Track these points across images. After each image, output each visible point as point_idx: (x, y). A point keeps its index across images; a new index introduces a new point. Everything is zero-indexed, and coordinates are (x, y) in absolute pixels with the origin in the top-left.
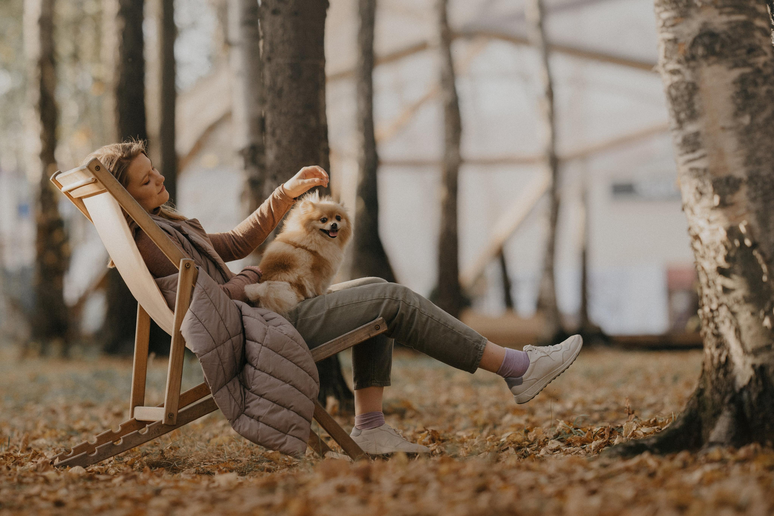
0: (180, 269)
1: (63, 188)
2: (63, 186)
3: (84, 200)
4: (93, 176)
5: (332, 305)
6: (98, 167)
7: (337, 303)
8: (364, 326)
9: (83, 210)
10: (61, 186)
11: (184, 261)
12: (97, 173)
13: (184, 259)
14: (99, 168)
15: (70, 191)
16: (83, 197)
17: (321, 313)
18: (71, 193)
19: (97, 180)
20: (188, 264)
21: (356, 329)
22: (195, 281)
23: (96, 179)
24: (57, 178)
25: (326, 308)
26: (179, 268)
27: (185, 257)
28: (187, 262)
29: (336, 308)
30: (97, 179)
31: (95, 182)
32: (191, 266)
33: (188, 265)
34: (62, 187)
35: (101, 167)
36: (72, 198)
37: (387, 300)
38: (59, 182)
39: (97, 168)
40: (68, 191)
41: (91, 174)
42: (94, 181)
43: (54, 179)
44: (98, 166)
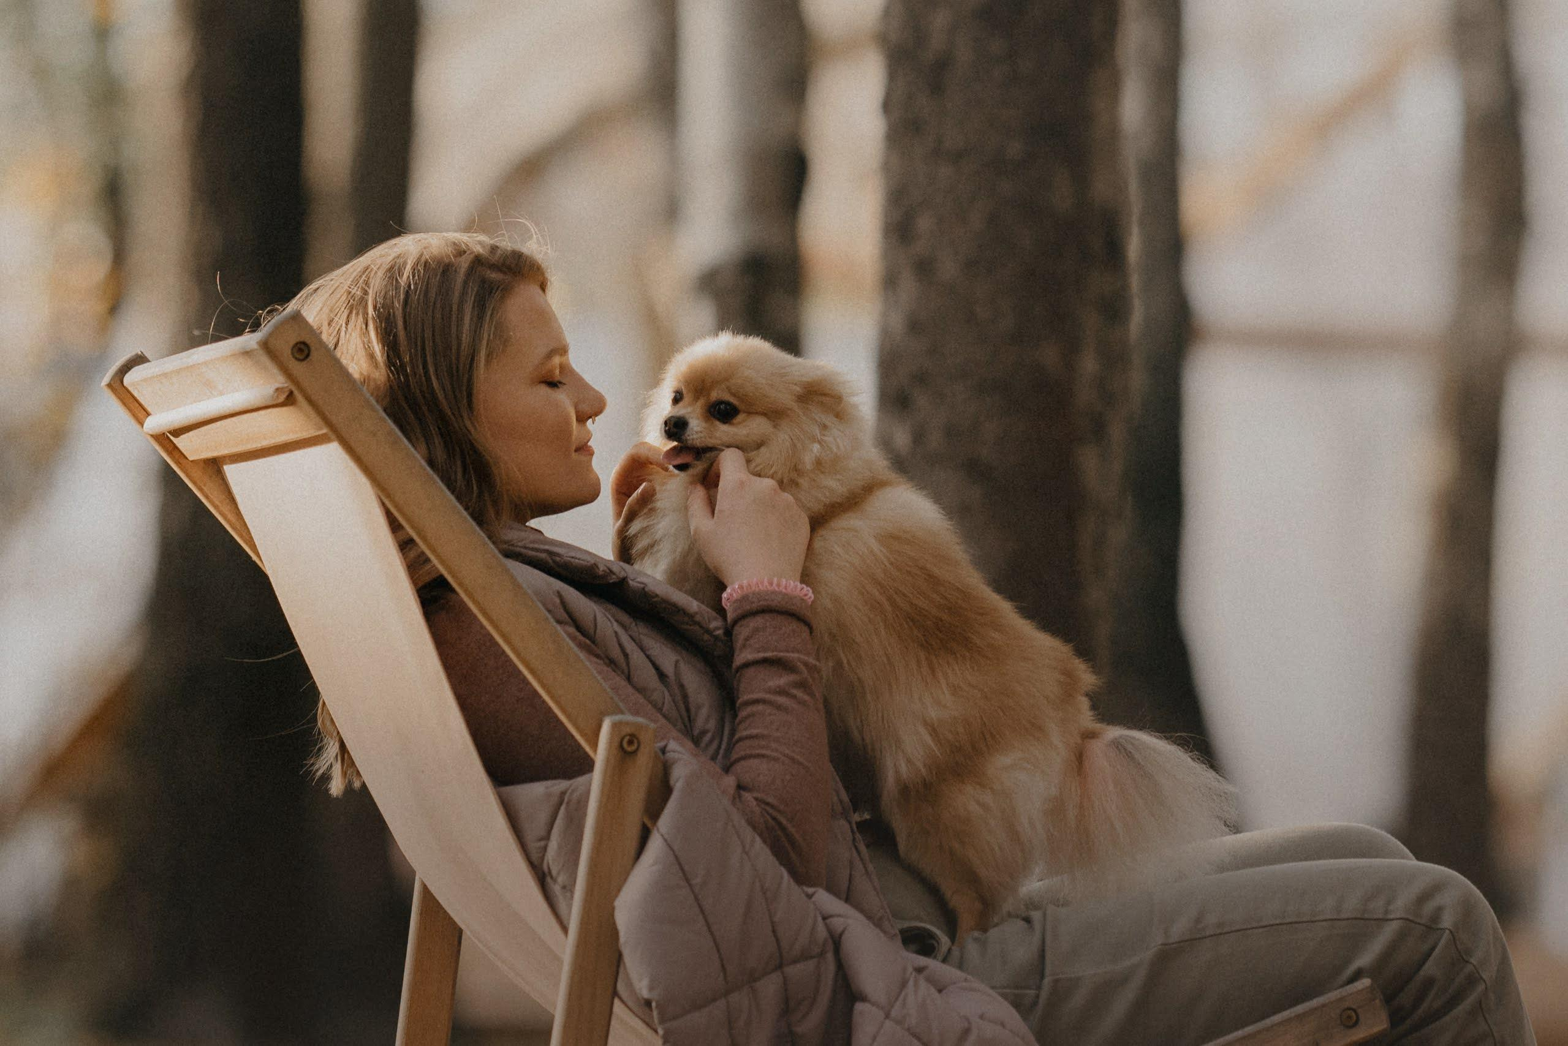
0: (600, 755)
1: (149, 418)
2: (149, 409)
3: (231, 471)
4: (280, 381)
5: (1179, 929)
6: (302, 346)
7: (1198, 921)
8: (1300, 1009)
9: (221, 508)
10: (145, 410)
11: (615, 726)
12: (298, 368)
13: (617, 718)
14: (306, 352)
15: (178, 432)
16: (227, 460)
17: (1135, 960)
18: (181, 442)
19: (296, 392)
20: (633, 739)
21: (1263, 1022)
22: (654, 808)
23: (291, 393)
24: (128, 379)
25: (1157, 941)
26: (595, 751)
27: (622, 713)
28: (628, 730)
29: (1191, 942)
30: (294, 389)
31: (289, 400)
32: (642, 746)
33: (630, 743)
34: (148, 414)
35: (313, 348)
36: (183, 461)
37: (1395, 925)
38: (136, 394)
39: (300, 350)
40: (170, 432)
41: (275, 370)
42: (282, 398)
43: (117, 385)
44: (304, 343)
